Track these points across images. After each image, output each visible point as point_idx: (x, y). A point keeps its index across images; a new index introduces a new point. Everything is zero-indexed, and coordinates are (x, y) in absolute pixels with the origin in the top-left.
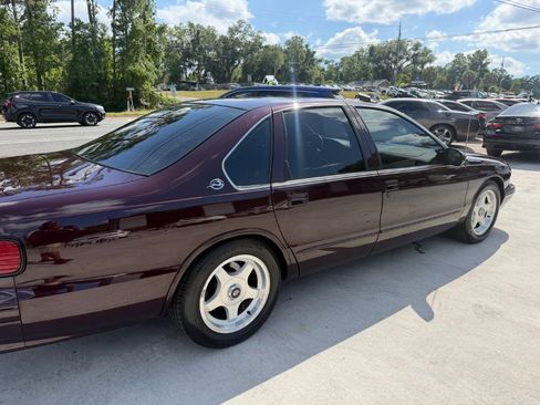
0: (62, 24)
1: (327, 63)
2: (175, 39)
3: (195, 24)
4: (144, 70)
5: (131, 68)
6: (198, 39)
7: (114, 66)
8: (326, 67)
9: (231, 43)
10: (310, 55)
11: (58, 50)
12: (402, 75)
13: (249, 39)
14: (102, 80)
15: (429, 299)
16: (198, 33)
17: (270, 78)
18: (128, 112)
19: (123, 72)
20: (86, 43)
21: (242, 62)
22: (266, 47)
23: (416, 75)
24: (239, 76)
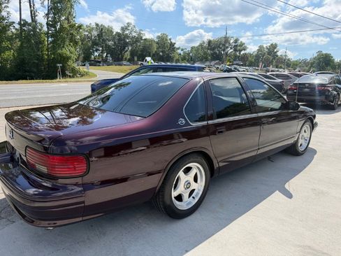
0: (14, 23)
1: (182, 50)
2: (87, 33)
3: (100, 24)
4: (68, 53)
5: (60, 51)
6: (102, 34)
7: (47, 50)
8: (182, 53)
9: (123, 37)
10: (172, 45)
11: (10, 39)
12: (228, 58)
13: (134, 34)
14: (41, 59)
15: (287, 186)
16: (102, 30)
17: (148, 59)
18: (58, 80)
19: (54, 54)
20: (29, 35)
21: (130, 48)
22: (145, 39)
23: (236, 58)
24: (129, 57)
